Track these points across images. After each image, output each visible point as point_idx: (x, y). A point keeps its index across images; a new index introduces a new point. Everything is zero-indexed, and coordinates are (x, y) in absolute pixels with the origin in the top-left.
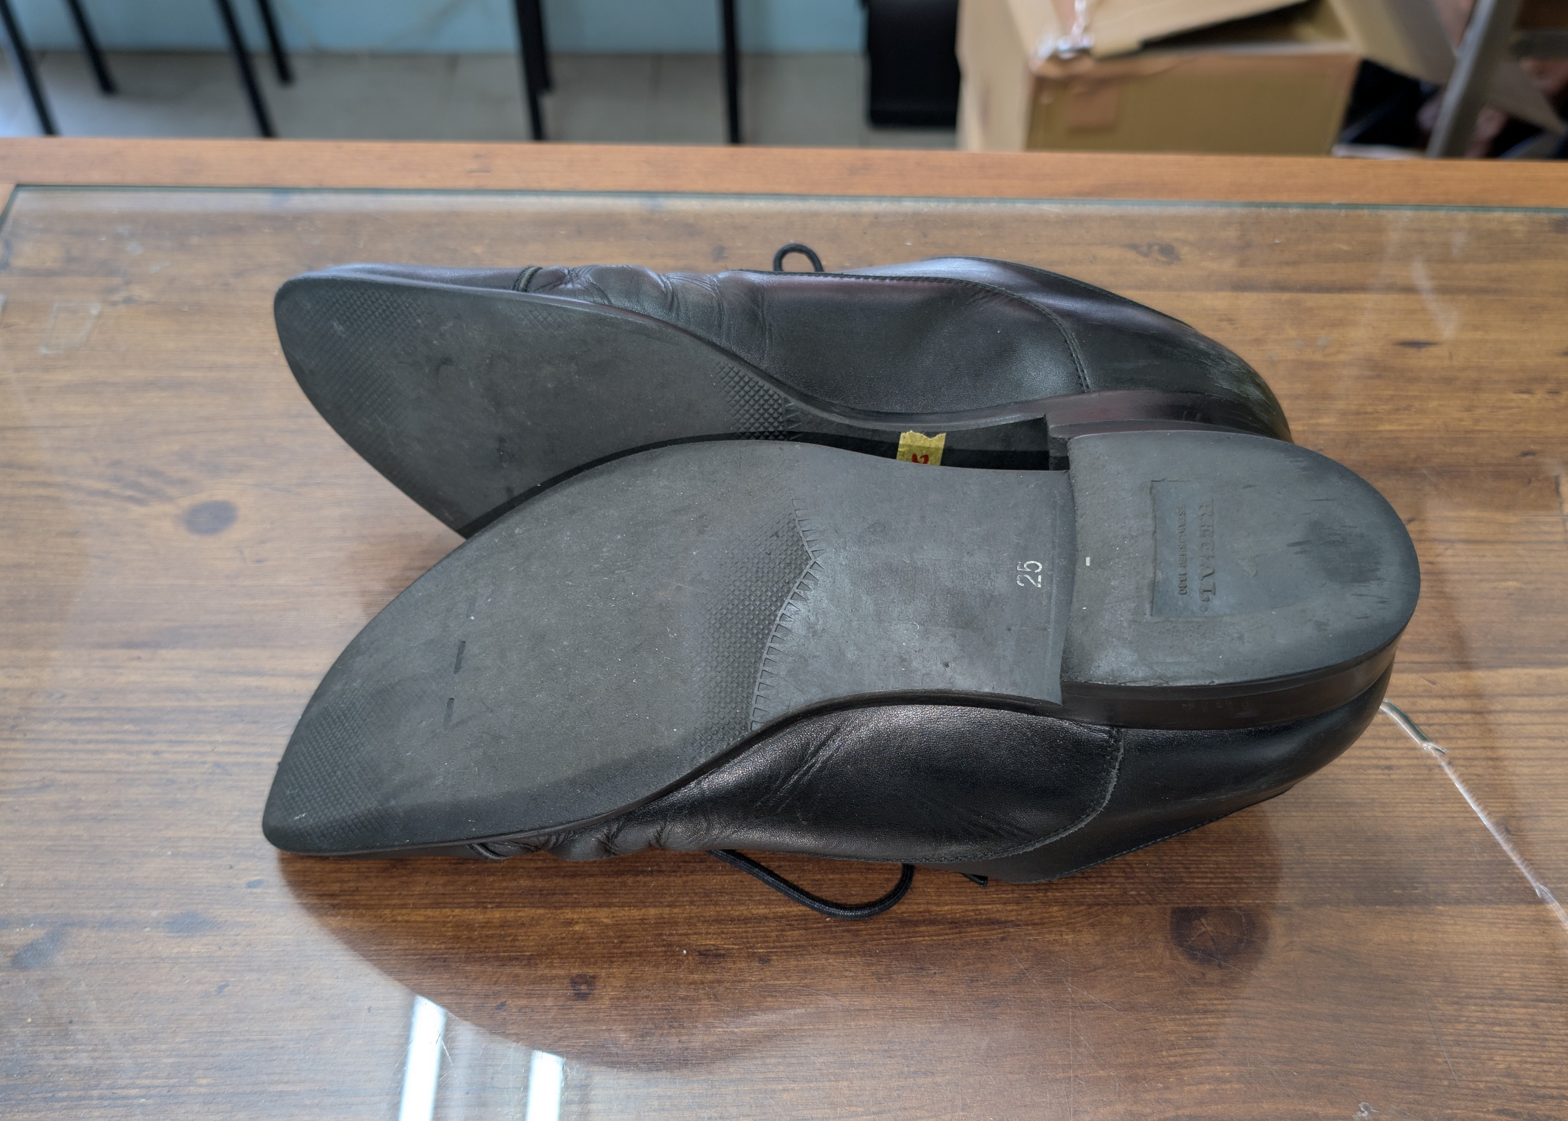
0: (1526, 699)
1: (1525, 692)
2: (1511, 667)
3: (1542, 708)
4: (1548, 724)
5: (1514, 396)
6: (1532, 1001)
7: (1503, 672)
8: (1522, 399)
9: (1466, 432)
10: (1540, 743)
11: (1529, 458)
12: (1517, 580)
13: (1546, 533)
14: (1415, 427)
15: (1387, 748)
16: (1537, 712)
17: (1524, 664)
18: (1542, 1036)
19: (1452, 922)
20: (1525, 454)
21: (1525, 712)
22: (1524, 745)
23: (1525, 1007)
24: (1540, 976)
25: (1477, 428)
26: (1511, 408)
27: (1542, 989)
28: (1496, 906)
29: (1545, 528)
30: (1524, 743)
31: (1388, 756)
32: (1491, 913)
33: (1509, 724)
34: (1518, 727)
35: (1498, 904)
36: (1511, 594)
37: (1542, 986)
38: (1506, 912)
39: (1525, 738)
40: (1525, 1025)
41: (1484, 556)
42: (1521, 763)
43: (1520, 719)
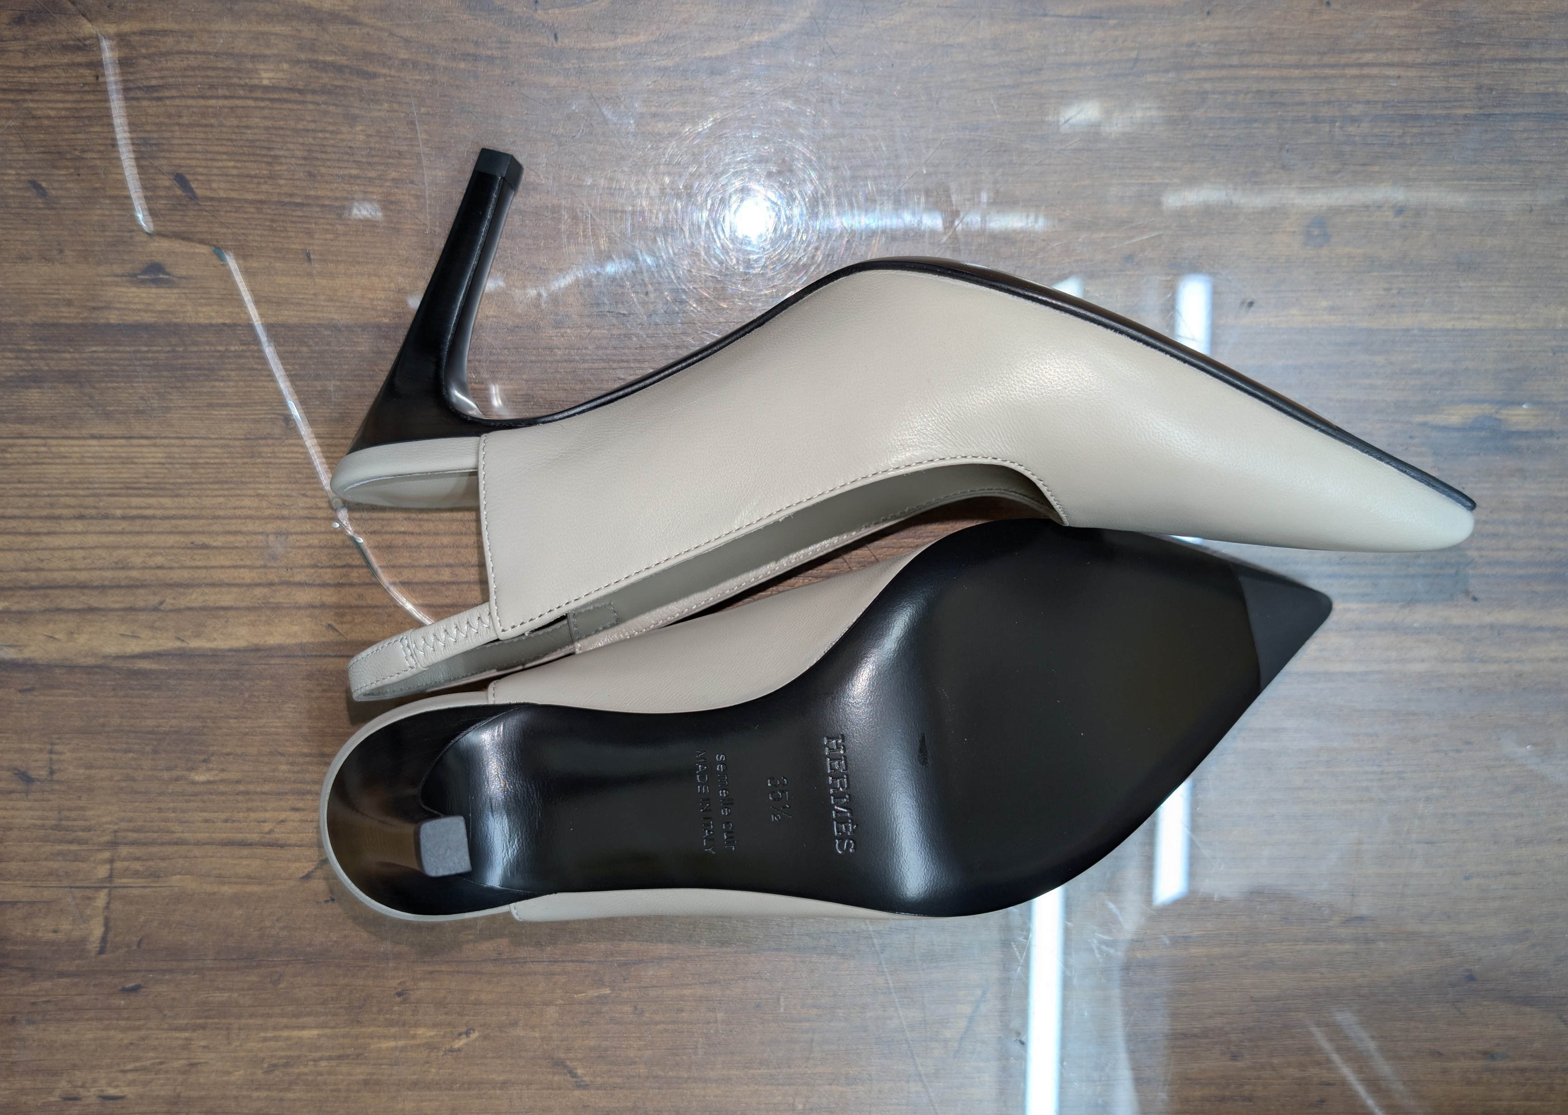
0: (223, 604)
1: (222, 613)
2: (230, 650)
3: (207, 590)
4: (206, 568)
5: (126, 1091)
6: (308, 205)
7: (241, 644)
8: (117, 1086)
9: (203, 1027)
10: (219, 541)
11: (132, 985)
12: (194, 783)
13: (138, 859)
14: (269, 1034)
15: (404, 533)
16: (213, 585)
17: (214, 655)
18: (307, 162)
19: (375, 303)
20: (135, 989)
21: (229, 585)
22: (240, 538)
23: (318, 198)
24: (292, 234)
25: (186, 1034)
26: (136, 1070)
27: (294, 219)
28: (321, 322)
29: (137, 866)
30: (240, 540)
31: (405, 522)
32: (330, 313)
33: (251, 568)
34: (242, 563)
35: (320, 325)
36: (205, 761)
37: (293, 222)
38: (313, 314)
39: (237, 547)
40: (322, 176)
41: (226, 821)
42: (250, 512)
43: (236, 575)
